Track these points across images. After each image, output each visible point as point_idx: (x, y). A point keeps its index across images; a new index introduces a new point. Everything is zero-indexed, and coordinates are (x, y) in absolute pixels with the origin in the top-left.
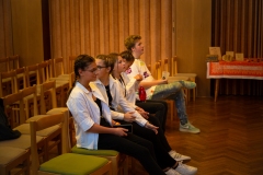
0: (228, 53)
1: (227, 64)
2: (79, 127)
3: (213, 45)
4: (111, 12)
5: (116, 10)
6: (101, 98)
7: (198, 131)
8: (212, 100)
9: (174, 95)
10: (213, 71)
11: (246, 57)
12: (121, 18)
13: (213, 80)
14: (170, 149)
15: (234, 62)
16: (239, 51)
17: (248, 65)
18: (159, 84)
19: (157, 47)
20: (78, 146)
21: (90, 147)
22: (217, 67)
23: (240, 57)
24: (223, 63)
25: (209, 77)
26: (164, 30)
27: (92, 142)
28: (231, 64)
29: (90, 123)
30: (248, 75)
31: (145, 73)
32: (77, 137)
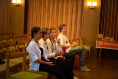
0: (106, 37)
1: (105, 42)
2: (31, 60)
3: (100, 33)
4: (55, 15)
5: (57, 15)
6: (43, 48)
7: (89, 70)
8: (98, 58)
9: (79, 52)
10: (99, 45)
11: (114, 40)
12: (59, 19)
13: (99, 49)
14: (74, 76)
15: (108, 41)
16: (111, 37)
17: (115, 43)
18: (73, 47)
19: (74, 33)
20: (30, 69)
21: (35, 70)
22: (101, 43)
23: (112, 39)
24: (104, 41)
25: (97, 47)
26: (78, 25)
27: (36, 67)
28: (107, 42)
29: (36, 58)
30: (115, 48)
31: (66, 42)
32: (30, 65)
